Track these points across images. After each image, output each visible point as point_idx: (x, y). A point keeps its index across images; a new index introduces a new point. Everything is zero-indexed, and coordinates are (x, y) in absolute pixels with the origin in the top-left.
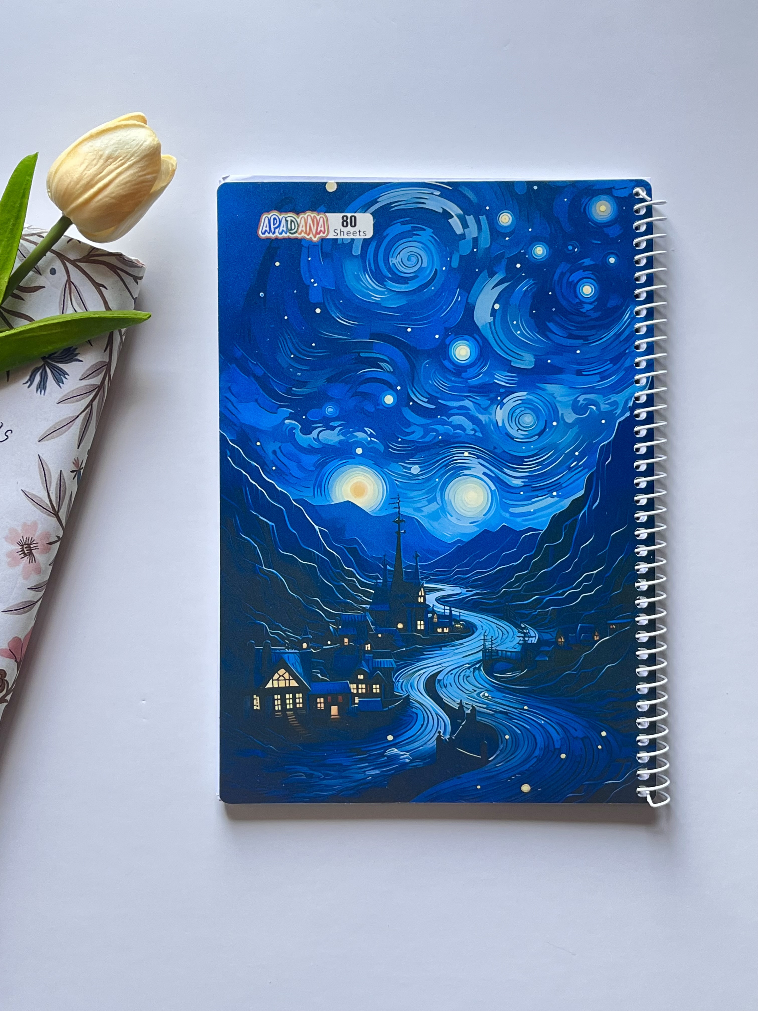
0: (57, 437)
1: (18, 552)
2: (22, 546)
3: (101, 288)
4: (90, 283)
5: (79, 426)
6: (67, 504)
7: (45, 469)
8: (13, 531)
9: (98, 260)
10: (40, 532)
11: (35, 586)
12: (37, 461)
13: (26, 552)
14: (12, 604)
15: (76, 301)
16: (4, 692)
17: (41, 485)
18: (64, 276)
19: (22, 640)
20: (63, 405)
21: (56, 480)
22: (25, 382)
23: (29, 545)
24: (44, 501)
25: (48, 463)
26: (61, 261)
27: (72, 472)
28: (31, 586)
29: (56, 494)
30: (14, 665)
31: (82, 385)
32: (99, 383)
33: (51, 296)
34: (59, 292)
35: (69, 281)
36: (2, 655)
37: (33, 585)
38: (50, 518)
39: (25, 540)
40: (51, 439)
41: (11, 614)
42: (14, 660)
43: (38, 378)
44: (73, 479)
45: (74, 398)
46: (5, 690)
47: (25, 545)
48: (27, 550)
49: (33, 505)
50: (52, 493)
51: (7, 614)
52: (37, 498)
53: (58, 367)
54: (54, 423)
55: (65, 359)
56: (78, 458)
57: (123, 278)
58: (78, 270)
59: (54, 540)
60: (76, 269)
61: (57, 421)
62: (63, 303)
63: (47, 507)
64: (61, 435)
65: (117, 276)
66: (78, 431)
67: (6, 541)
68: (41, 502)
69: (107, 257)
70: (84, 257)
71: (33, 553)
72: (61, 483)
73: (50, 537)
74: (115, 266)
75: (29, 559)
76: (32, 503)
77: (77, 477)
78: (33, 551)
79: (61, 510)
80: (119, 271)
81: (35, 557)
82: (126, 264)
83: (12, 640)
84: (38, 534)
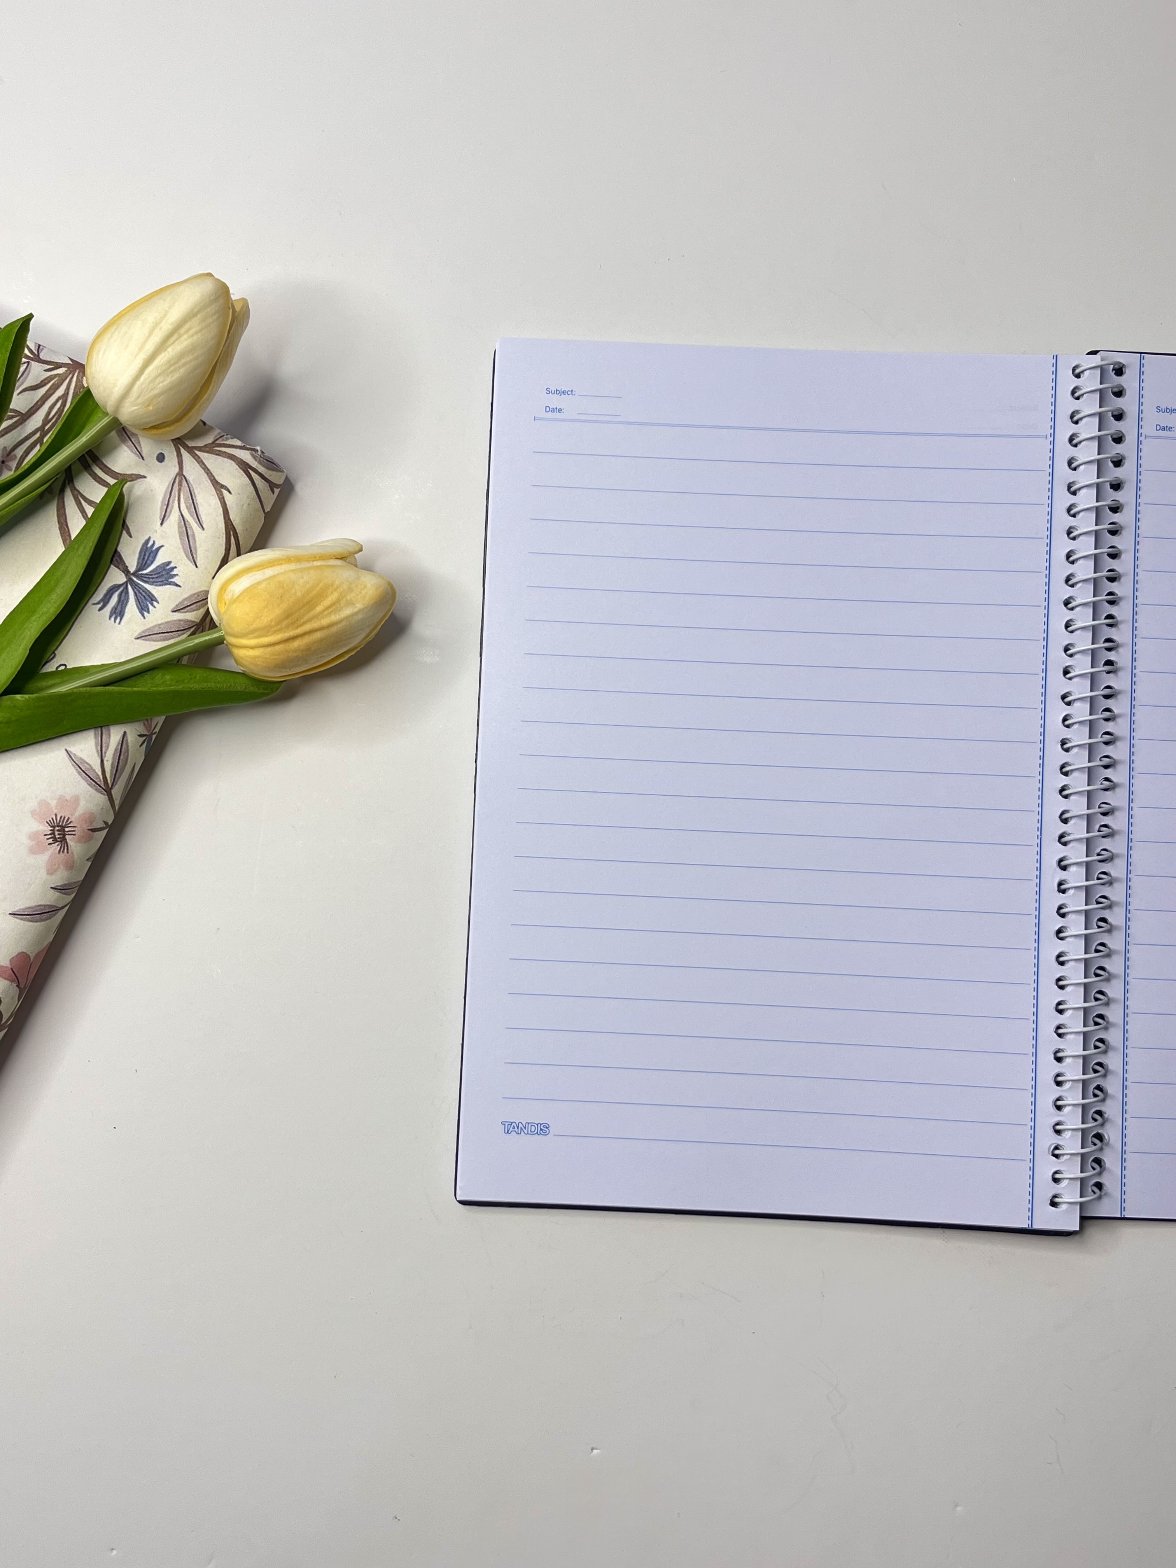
1: (45, 835)
2: (54, 827)
4: (209, 481)
6: (126, 780)
8: (43, 803)
9: (225, 452)
10: (82, 812)
11: (61, 886)
13: (57, 836)
14: (28, 906)
15: (185, 503)
17: (94, 747)
18: (175, 466)
19: (32, 956)
20: (142, 641)
21: (116, 744)
22: (96, 602)
23: (63, 828)
24: (94, 770)
26: (175, 445)
27: (141, 736)
28: (56, 885)
29: (112, 764)
30: (15, 991)
31: (175, 619)
32: (198, 621)
33: (152, 490)
34: (164, 487)
35: (181, 474)
37: (59, 884)
38: (99, 795)
39: (58, 820)
41: (22, 919)
42: (15, 985)
43: (114, 599)
44: (141, 746)
45: (161, 635)
47: (58, 826)
48: (59, 834)
49: (79, 773)
50: (107, 761)
51: (16, 917)
52: (86, 765)
53: (146, 589)
55: (156, 580)
57: (256, 482)
58: (195, 461)
59: (99, 827)
60: (193, 459)
62: (167, 503)
63: (97, 778)
65: (247, 479)
67: (32, 817)
68: (88, 769)
69: (238, 450)
70: (206, 445)
71: (66, 839)
72: (123, 750)
73: (94, 821)
74: (248, 464)
75: (59, 847)
76: (77, 770)
77: (145, 745)
78: (67, 837)
79: (116, 786)
80: (251, 471)
81: (69, 845)
82: (263, 463)
83: (16, 956)
84: (77, 814)
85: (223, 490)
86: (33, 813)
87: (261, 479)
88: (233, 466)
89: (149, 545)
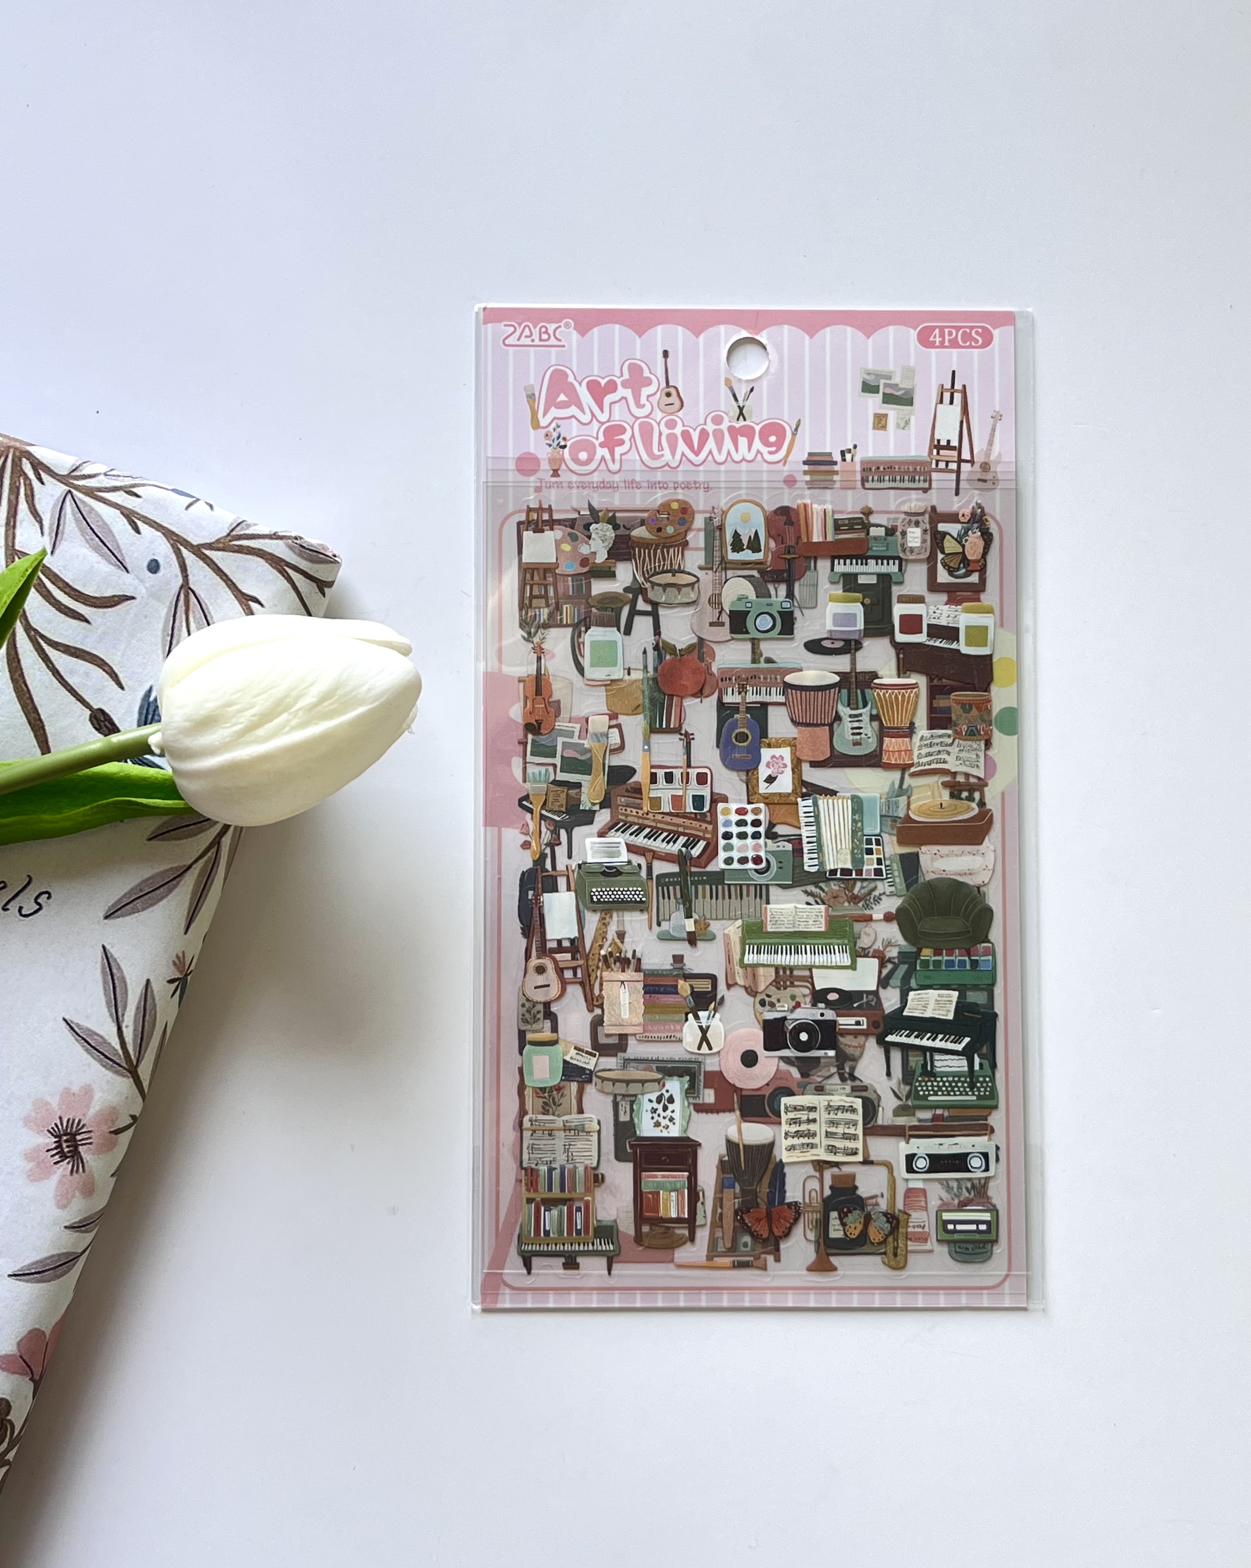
0: (143, 910)
1: (48, 1151)
2: (59, 1136)
3: (250, 603)
4: (229, 592)
5: (191, 887)
6: (155, 1049)
7: (115, 978)
8: (41, 1104)
9: (248, 547)
10: (97, 1108)
11: (79, 1222)
12: (100, 959)
13: (66, 1150)
16: (5, 1444)
17: (105, 1010)
18: (177, 576)
19: (48, 1334)
20: (159, 843)
21: (137, 999)
23: (73, 1135)
24: (110, 1044)
25: (122, 966)
26: (172, 545)
27: (171, 981)
28: (73, 1221)
29: (135, 1030)
30: (27, 1387)
33: (146, 617)
34: (163, 611)
35: (186, 588)
36: (3, 1369)
37: (77, 1220)
38: (119, 1079)
39: (65, 1125)
40: (130, 914)
41: (27, 1281)
42: (27, 1379)
44: (172, 996)
45: (185, 829)
46: (7, 1440)
47: (65, 1135)
48: (68, 1147)
49: (87, 1050)
50: (127, 1027)
51: (20, 1280)
52: (96, 1037)
54: (139, 881)
56: (183, 952)
57: (297, 584)
58: (205, 565)
59: (123, 1125)
60: (201, 563)
61: (146, 875)
62: (170, 631)
63: (114, 1055)
64: (151, 905)
65: (285, 582)
66: (189, 896)
67: (26, 1125)
68: (101, 1044)
69: (267, 541)
70: (219, 539)
71: (79, 1153)
72: (148, 1007)
73: (117, 1118)
74: (283, 560)
75: (71, 1165)
76: (83, 1046)
77: (178, 992)
78: (81, 1149)
79: (143, 1062)
80: (290, 571)
81: (85, 1160)
82: (305, 556)
83: (26, 1337)
84: (92, 1112)
85: (252, 604)
86: (27, 1121)
87: (304, 578)
88: (263, 566)
89: (152, 699)
